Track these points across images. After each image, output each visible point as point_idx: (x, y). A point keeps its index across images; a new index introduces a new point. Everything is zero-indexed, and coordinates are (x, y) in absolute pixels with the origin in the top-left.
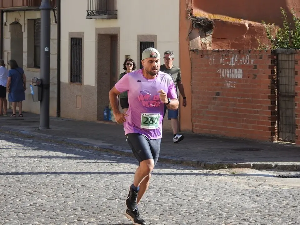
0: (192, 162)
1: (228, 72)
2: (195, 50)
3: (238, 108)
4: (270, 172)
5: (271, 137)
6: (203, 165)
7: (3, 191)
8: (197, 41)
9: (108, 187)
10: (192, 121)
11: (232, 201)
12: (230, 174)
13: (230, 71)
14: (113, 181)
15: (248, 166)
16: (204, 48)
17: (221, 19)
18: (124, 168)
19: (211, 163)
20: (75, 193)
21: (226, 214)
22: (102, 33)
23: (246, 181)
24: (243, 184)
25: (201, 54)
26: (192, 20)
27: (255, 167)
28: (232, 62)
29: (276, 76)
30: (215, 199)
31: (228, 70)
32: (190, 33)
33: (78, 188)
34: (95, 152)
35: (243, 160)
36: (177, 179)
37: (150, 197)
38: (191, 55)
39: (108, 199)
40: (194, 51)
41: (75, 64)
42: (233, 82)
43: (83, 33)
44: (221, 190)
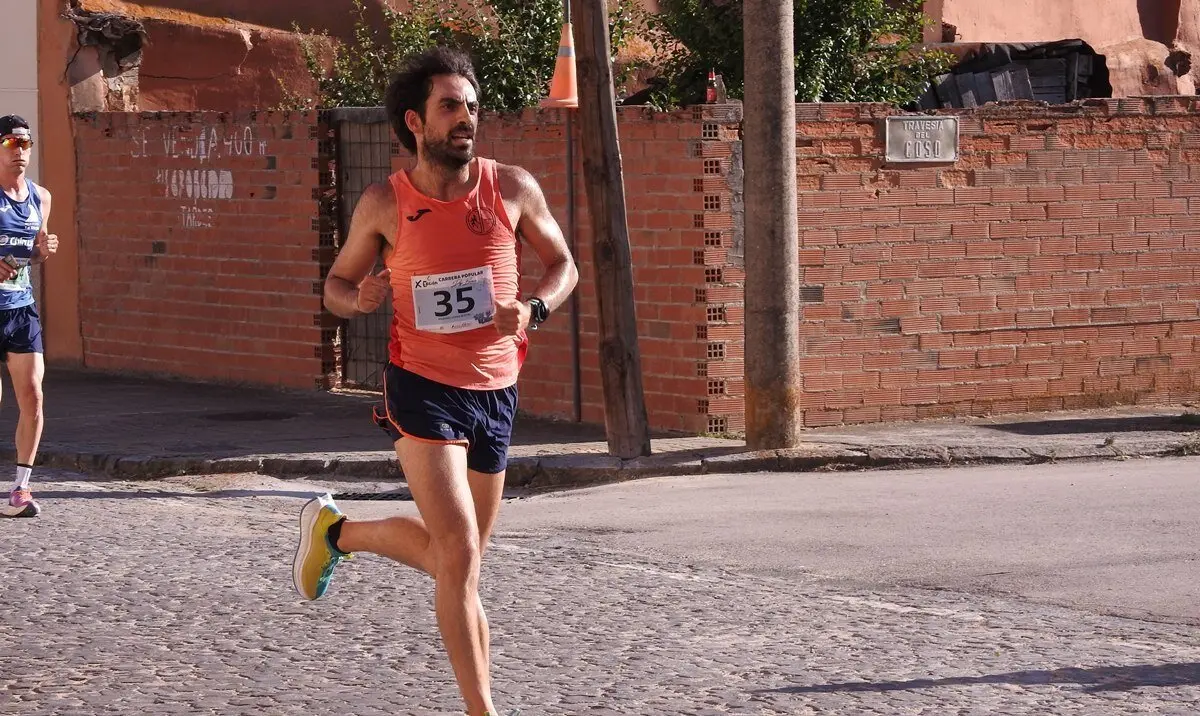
0: (79, 457)
1: (189, 178)
2: (89, 113)
3: (221, 290)
4: (315, 482)
5: (320, 377)
6: (110, 465)
8: (94, 85)
10: (81, 332)
11: (194, 575)
12: (194, 492)
13: (196, 178)
15: (251, 468)
16: (115, 109)
17: (168, 18)
19: (137, 460)
21: (173, 615)
23: (242, 514)
24: (232, 523)
25: (107, 127)
26: (75, 20)
27: (269, 469)
28: (202, 149)
29: (335, 191)
30: (141, 572)
31: (189, 172)
32: (72, 62)
35: (234, 449)
38: (75, 130)
40: (84, 117)
42: (205, 210)
44: (161, 542)
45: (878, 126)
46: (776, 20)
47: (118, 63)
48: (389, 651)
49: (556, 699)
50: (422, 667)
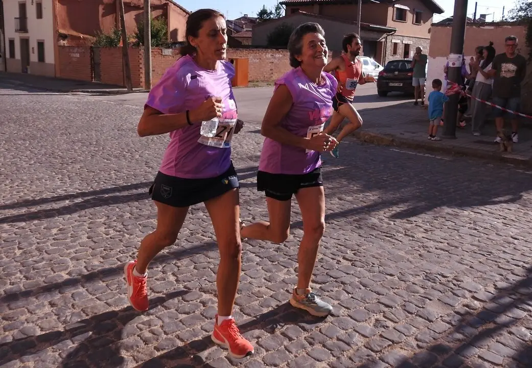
2: (60, 46)
4: (89, 93)
5: (91, 80)
6: (61, 91)
8: (61, 42)
10: (60, 73)
12: (71, 94)
15: (80, 91)
16: (64, 45)
17: (71, 34)
19: (64, 90)
22: (22, 38)
24: (75, 99)
25: (63, 48)
26: (58, 34)
29: (92, 56)
31: (74, 53)
32: (58, 39)
35: (78, 89)
41: (12, 50)
42: (76, 58)
43: (14, 38)
45: (162, 50)
46: (148, 36)
47: (64, 39)
48: (91, 119)
49: (113, 126)
50: (95, 121)
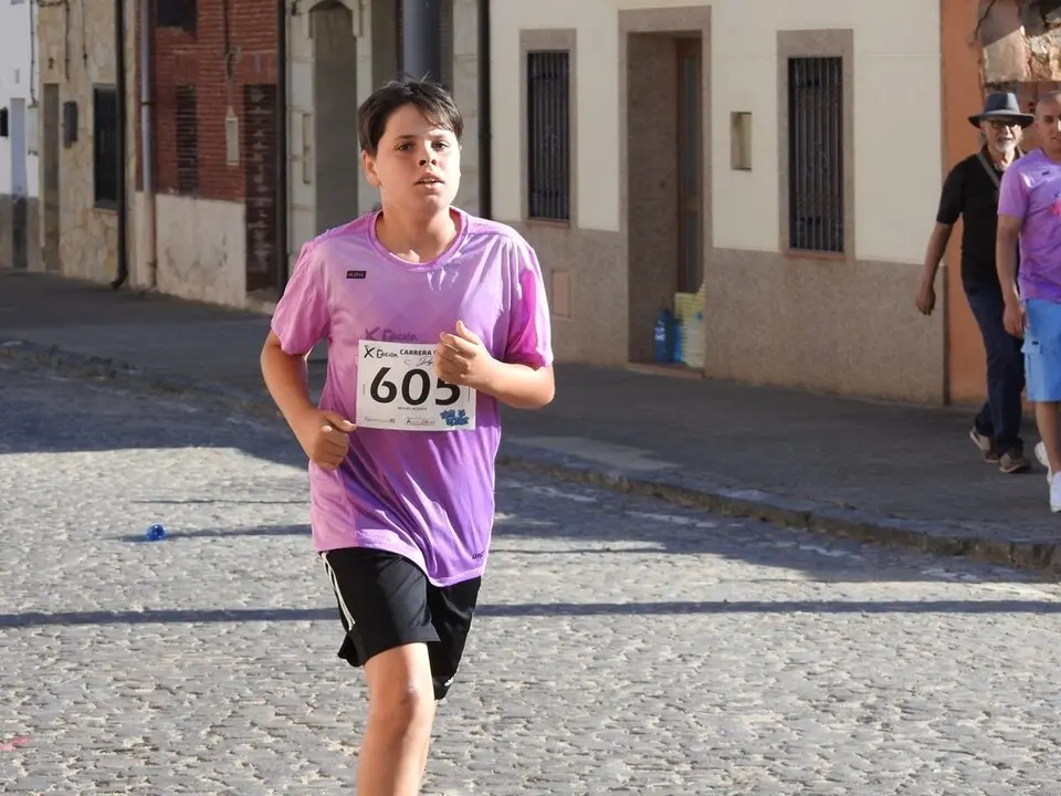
0: (1013, 547)
2: (1006, 83)
7: (156, 723)
8: (1013, 47)
9: (639, 688)
14: (667, 653)
16: (1041, 77)
18: (721, 581)
20: (484, 727)
22: (644, 27)
25: (1031, 100)
32: (986, 16)
33: (505, 700)
34: (610, 499)
36: (953, 634)
37: (837, 748)
39: (636, 767)
40: (1000, 87)
41: (544, 148)
43: (574, 31)
47: (1044, 18)
